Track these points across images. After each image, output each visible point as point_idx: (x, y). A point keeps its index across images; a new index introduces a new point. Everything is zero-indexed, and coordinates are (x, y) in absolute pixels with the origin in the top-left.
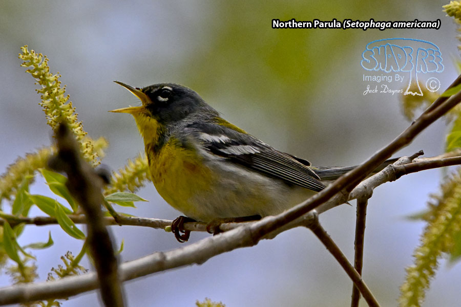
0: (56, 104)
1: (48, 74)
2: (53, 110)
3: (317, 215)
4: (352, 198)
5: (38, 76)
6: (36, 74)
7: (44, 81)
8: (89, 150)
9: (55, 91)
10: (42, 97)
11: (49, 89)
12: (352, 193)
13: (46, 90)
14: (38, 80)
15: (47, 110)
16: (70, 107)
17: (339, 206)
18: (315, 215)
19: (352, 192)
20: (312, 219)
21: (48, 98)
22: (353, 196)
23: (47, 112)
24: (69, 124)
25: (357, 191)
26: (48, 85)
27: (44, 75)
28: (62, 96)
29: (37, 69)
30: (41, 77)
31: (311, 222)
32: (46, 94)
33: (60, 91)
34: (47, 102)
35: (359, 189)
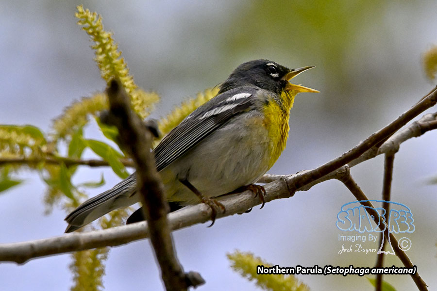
0: (109, 60)
1: (102, 31)
2: (106, 65)
3: (348, 169)
4: (380, 153)
5: (92, 34)
6: (91, 31)
7: (98, 38)
8: (139, 102)
9: (108, 47)
10: (96, 53)
11: (103, 46)
12: (381, 149)
13: (100, 46)
14: (92, 37)
15: (100, 65)
16: (122, 62)
17: (369, 160)
18: (346, 169)
19: (381, 147)
20: (344, 173)
21: (101, 54)
22: (382, 151)
23: (100, 67)
24: (121, 78)
25: (385, 146)
26: (102, 42)
27: (98, 33)
28: (115, 52)
29: (92, 27)
30: (96, 34)
31: (342, 175)
32: (100, 50)
33: (114, 47)
34: (101, 58)
35: (387, 144)
